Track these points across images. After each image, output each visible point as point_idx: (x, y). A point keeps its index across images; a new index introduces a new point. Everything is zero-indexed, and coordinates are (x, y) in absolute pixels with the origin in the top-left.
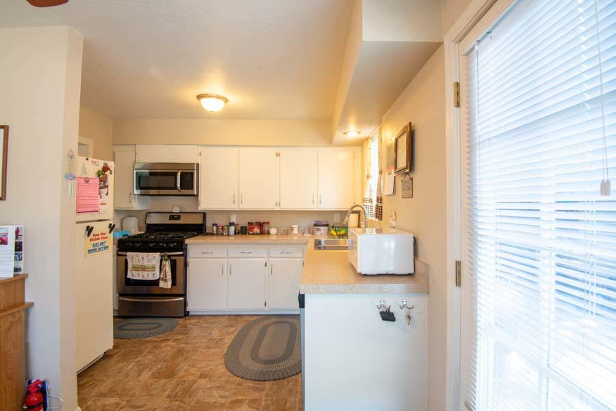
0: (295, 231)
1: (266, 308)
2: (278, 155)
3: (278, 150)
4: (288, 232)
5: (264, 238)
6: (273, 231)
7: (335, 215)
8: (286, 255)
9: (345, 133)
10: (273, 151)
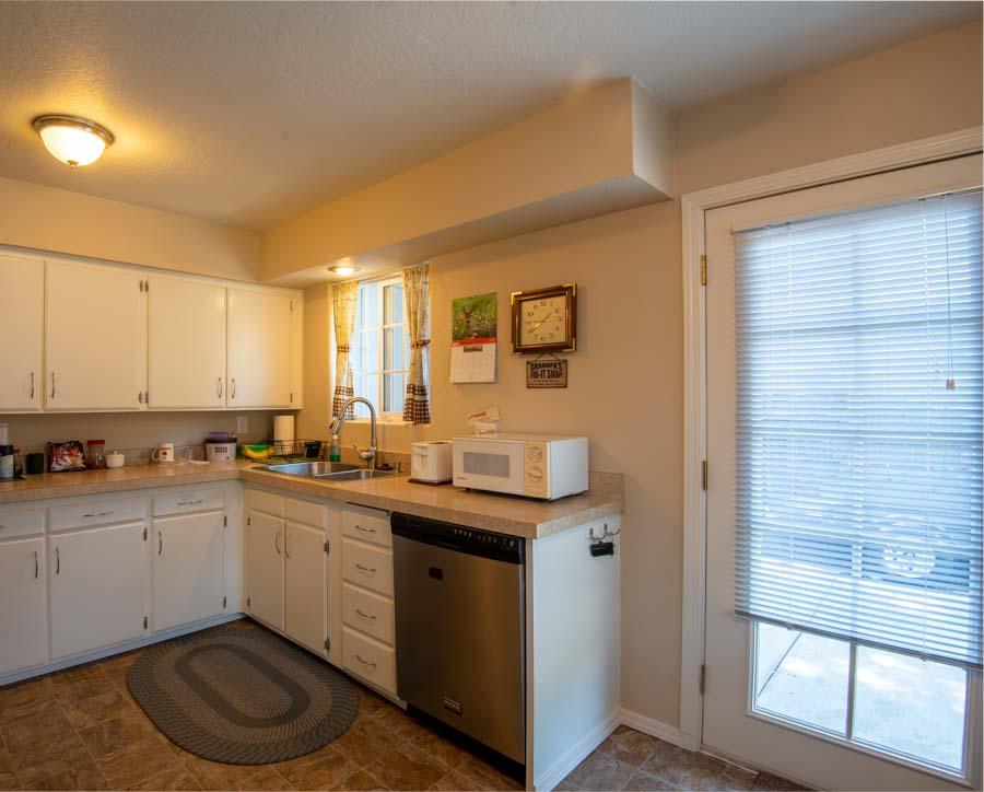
0: (170, 457)
1: (148, 634)
2: (145, 287)
3: (144, 276)
4: (152, 458)
5: (96, 479)
6: (117, 460)
7: (239, 419)
8: (192, 508)
9: (331, 269)
10: (135, 277)
